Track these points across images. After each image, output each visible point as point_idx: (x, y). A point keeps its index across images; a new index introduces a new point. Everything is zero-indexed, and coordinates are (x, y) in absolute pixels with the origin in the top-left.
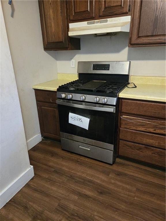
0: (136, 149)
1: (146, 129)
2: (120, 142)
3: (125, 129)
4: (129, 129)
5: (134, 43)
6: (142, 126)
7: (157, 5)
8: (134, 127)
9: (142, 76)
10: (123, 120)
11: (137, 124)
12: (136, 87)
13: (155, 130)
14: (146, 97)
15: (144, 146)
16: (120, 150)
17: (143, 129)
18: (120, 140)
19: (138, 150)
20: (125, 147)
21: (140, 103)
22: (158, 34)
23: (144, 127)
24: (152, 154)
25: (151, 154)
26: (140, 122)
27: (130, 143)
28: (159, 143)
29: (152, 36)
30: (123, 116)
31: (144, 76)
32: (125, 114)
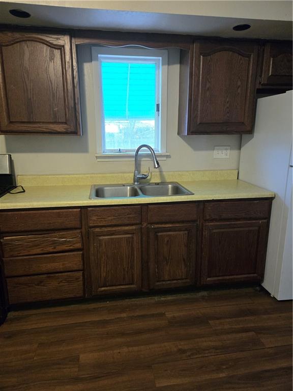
0: (36, 285)
1: (42, 250)
2: (7, 281)
3: (12, 258)
4: (18, 256)
5: (6, 129)
6: (36, 246)
7: (26, 86)
8: (25, 251)
9: (34, 175)
10: (5, 244)
11: (28, 245)
12: (24, 191)
13: (55, 248)
14: (31, 203)
15: (46, 276)
16: (9, 296)
17: (38, 251)
18: (7, 279)
19: (38, 285)
20: (18, 287)
21: (26, 213)
22: (37, 121)
23: (40, 246)
24: (59, 284)
25: (57, 285)
26: (32, 241)
27: (23, 278)
28: (63, 265)
29: (29, 122)
30: (5, 238)
31: (37, 175)
32: (7, 234)
